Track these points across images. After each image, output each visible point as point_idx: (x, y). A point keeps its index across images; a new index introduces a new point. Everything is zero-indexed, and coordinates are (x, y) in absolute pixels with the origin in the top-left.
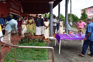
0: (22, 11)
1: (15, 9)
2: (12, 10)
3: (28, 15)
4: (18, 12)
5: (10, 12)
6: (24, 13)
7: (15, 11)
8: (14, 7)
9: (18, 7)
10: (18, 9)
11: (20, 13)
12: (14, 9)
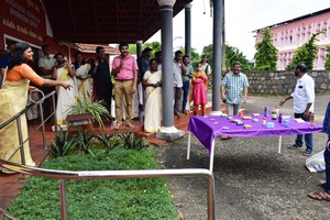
0: (49, 33)
1: (23, 25)
2: (11, 25)
3: (70, 46)
4: (33, 35)
5: (5, 36)
6: (56, 40)
7: (24, 31)
8: (19, 15)
9: (33, 17)
10: (32, 24)
11: (40, 39)
12: (17, 22)
